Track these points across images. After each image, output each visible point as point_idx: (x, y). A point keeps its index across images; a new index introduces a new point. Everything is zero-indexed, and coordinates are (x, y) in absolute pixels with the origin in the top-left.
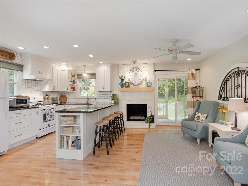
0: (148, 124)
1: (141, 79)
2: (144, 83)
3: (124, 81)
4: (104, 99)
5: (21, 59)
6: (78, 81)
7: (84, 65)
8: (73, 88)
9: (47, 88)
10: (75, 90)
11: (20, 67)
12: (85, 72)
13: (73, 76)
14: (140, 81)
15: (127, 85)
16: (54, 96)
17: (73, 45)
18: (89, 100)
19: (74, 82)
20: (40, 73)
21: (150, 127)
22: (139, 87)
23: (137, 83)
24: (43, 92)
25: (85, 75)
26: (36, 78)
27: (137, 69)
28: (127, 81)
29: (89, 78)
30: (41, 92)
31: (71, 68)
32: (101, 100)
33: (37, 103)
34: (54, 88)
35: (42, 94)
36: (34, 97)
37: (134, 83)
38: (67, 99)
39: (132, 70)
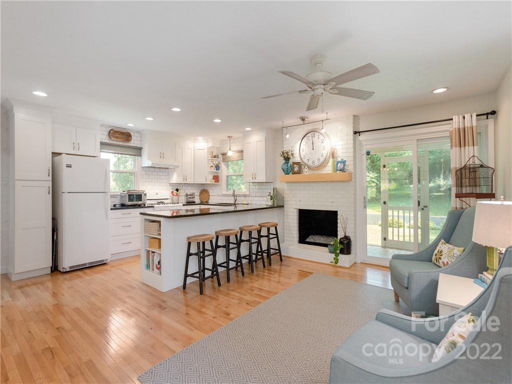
0: (333, 255)
1: (325, 155)
2: (330, 164)
3: (291, 161)
4: (261, 197)
5: (139, 139)
6: (223, 166)
7: (229, 137)
8: (216, 178)
9: (175, 179)
10: (220, 181)
11: (139, 151)
12: (230, 149)
13: (215, 157)
14: (322, 160)
15: (296, 169)
16: (190, 191)
17: (173, 108)
18: (238, 198)
19: (218, 167)
20: (162, 156)
21: (336, 262)
22: (322, 173)
23: (317, 164)
24: (171, 185)
25: (230, 154)
26: (152, 164)
27: (315, 133)
28: (298, 160)
29: (238, 159)
30: (169, 185)
31: (210, 145)
32: (256, 199)
33: (160, 201)
34: (185, 178)
35: (170, 188)
36: (157, 192)
37: (310, 163)
38: (210, 197)
39: (306, 137)
